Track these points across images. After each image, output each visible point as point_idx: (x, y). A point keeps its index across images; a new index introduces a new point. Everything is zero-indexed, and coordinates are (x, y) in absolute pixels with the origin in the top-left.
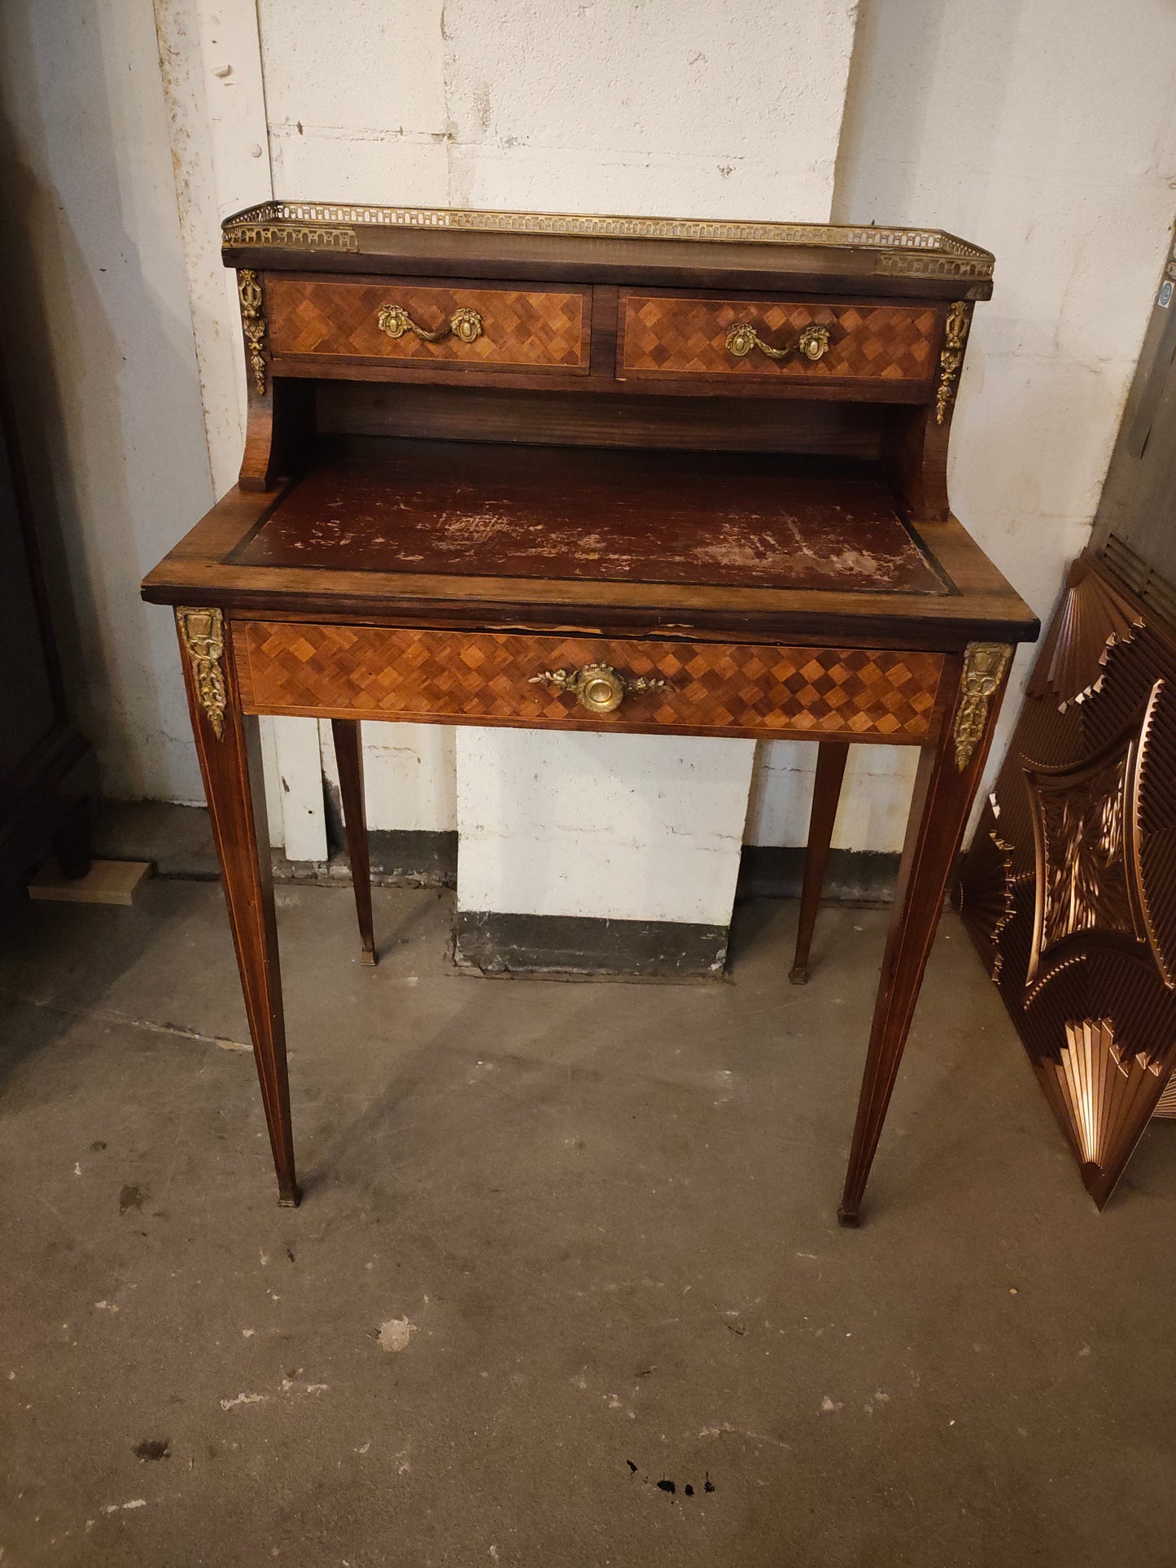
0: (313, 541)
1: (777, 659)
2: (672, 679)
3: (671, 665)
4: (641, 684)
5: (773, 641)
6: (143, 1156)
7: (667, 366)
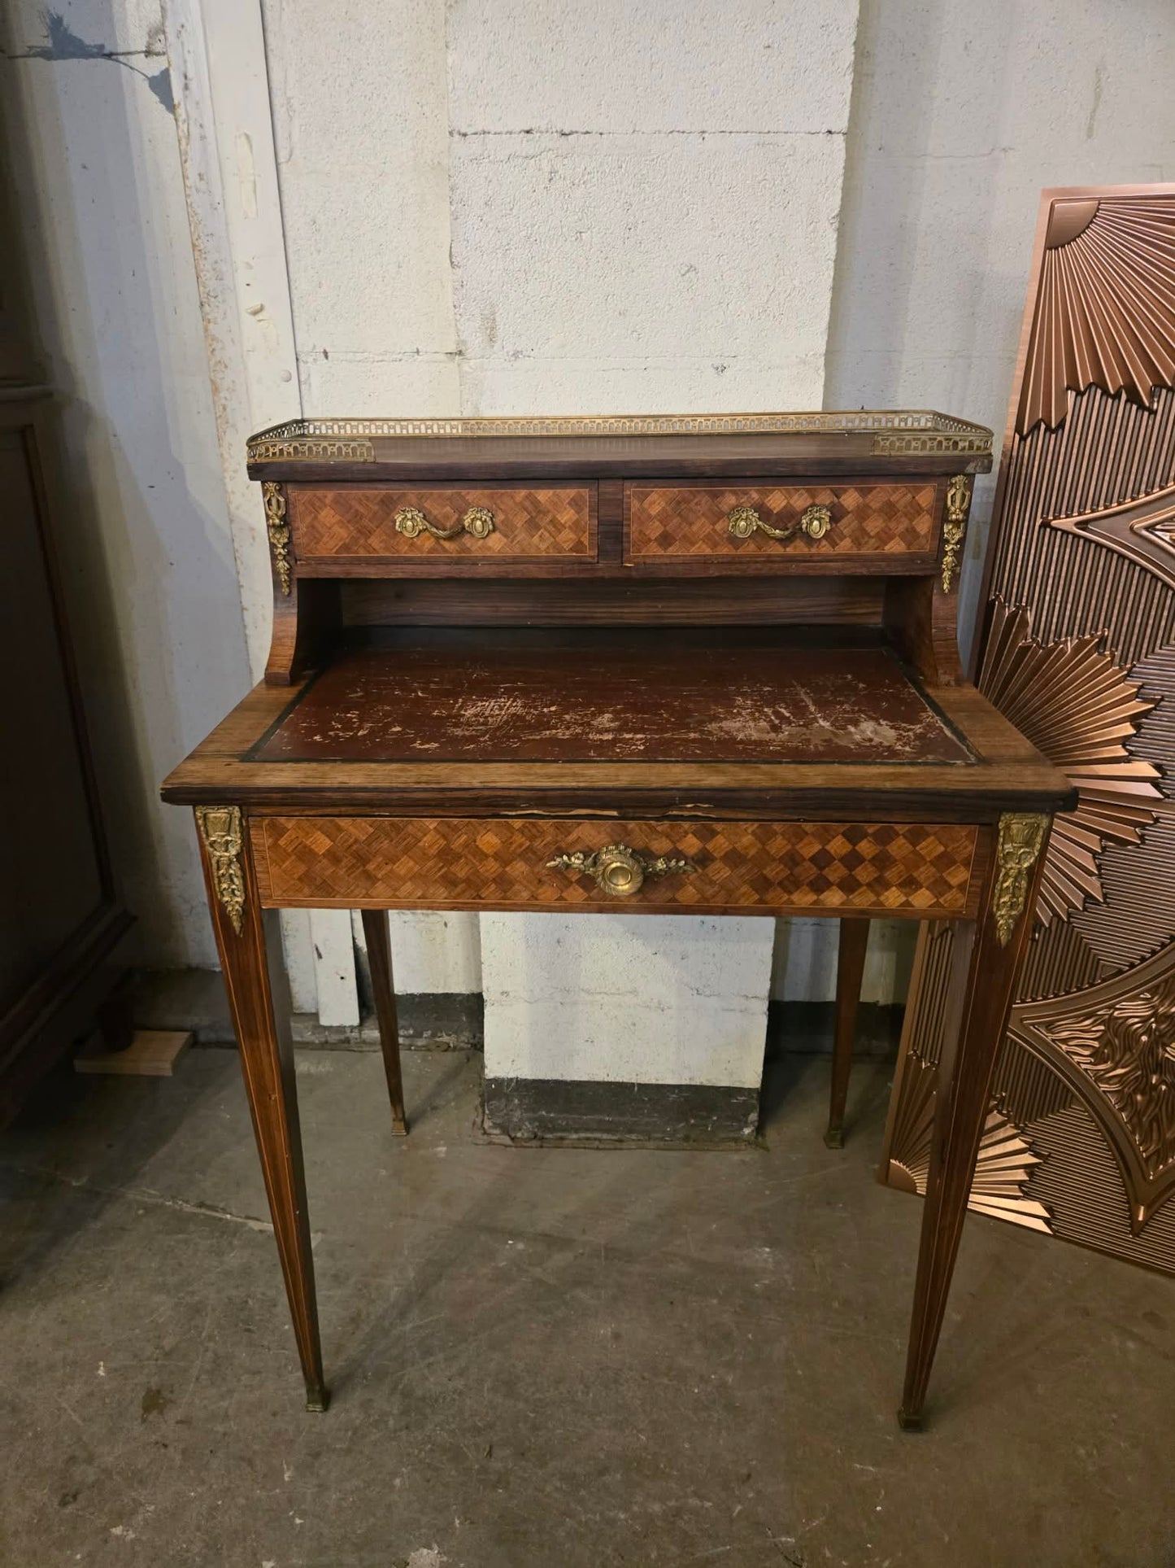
0: (331, 733)
1: (801, 835)
2: (693, 859)
3: (691, 844)
4: (660, 865)
5: (796, 817)
6: (167, 1355)
7: (671, 551)
